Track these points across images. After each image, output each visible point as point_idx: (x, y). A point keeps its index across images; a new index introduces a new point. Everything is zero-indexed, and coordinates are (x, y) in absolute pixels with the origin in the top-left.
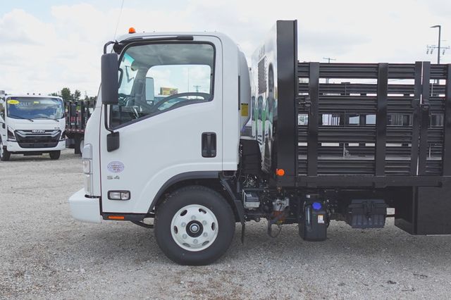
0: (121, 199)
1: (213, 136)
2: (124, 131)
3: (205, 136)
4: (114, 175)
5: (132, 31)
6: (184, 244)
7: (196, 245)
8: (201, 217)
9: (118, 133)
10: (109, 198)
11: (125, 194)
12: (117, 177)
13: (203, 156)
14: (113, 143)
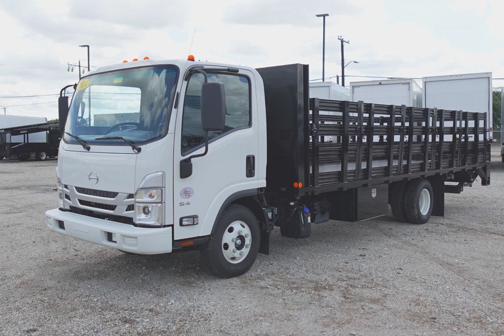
0: (194, 224)
1: (253, 158)
3: (248, 158)
4: (185, 201)
6: (233, 258)
8: (244, 231)
10: (181, 225)
13: (247, 176)
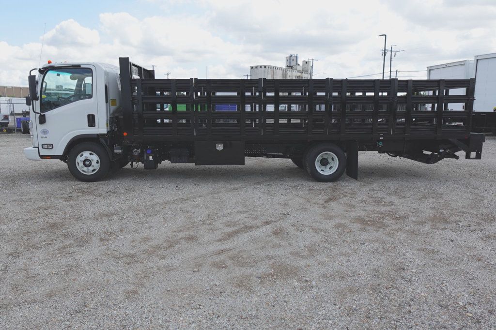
0: (48, 148)
1: (93, 116)
2: (48, 114)
3: (89, 116)
4: (44, 136)
5: (49, 62)
6: (83, 171)
7: (88, 171)
8: (90, 157)
9: (44, 115)
10: (43, 148)
11: (50, 146)
12: (46, 137)
13: (89, 126)
14: (42, 120)
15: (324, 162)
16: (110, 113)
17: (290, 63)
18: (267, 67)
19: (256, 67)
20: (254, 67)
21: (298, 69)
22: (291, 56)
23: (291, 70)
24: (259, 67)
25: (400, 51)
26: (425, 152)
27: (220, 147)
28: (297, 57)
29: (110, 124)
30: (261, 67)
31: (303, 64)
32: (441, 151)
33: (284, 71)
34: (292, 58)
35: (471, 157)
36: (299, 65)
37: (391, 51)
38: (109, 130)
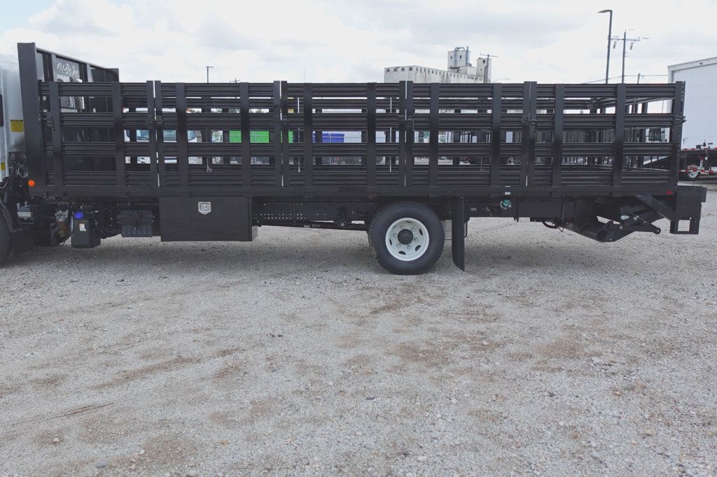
15: (405, 237)
16: (8, 143)
17: (455, 62)
18: (414, 69)
19: (395, 69)
20: (392, 70)
21: (469, 73)
22: (457, 50)
23: (456, 74)
24: (399, 70)
25: (641, 39)
26: (600, 219)
27: (205, 208)
28: (467, 51)
29: (9, 165)
30: (403, 69)
31: (478, 65)
32: (624, 217)
33: (443, 76)
34: (459, 54)
35: (679, 230)
36: (470, 65)
37: (624, 40)
38: (7, 175)
